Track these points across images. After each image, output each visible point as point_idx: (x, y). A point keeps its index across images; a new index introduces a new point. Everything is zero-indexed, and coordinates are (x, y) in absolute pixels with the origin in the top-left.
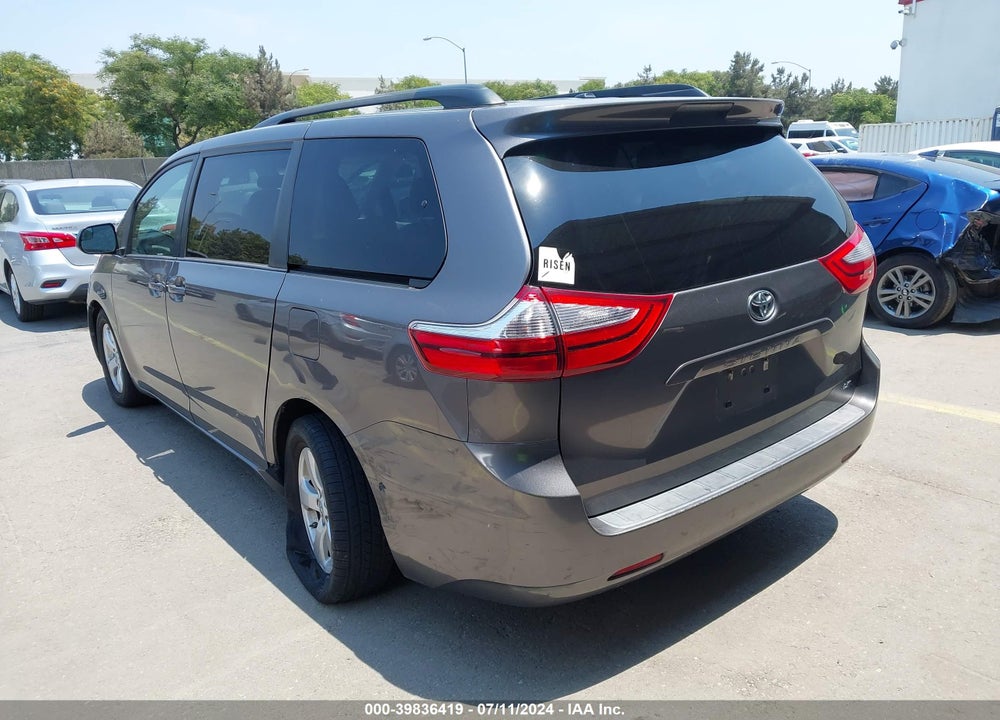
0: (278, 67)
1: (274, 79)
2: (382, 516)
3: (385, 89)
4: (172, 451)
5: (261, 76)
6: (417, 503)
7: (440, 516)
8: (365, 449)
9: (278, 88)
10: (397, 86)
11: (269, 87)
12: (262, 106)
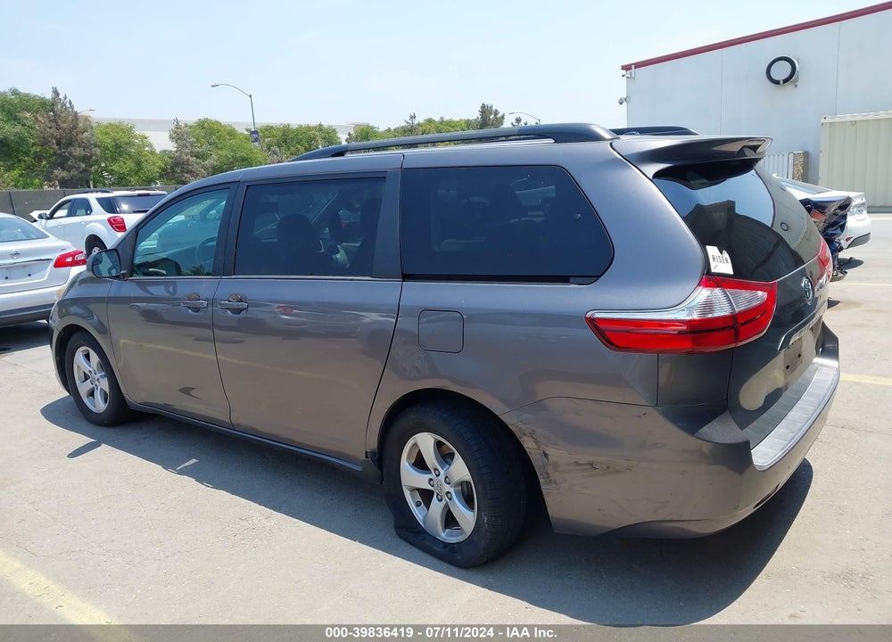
0: (72, 107)
1: (70, 118)
2: (541, 481)
3: (179, 131)
4: (194, 461)
5: (55, 115)
6: (590, 464)
7: (617, 472)
8: (525, 424)
9: (75, 128)
10: (191, 127)
11: (65, 126)
12: (58, 143)
